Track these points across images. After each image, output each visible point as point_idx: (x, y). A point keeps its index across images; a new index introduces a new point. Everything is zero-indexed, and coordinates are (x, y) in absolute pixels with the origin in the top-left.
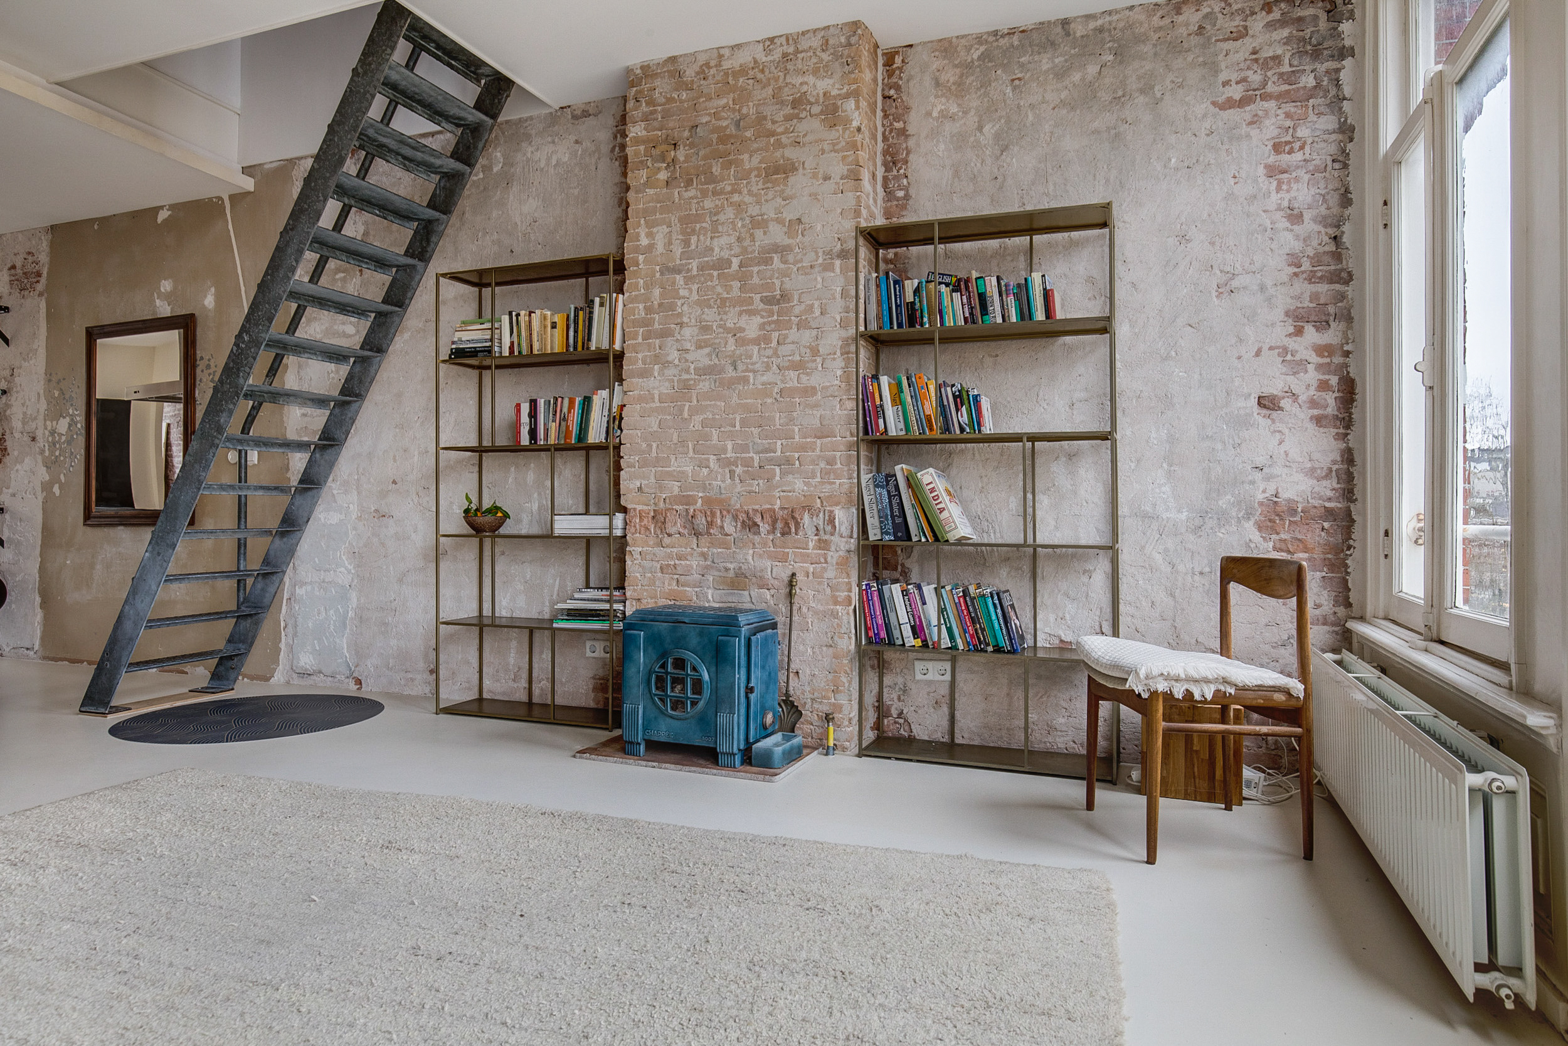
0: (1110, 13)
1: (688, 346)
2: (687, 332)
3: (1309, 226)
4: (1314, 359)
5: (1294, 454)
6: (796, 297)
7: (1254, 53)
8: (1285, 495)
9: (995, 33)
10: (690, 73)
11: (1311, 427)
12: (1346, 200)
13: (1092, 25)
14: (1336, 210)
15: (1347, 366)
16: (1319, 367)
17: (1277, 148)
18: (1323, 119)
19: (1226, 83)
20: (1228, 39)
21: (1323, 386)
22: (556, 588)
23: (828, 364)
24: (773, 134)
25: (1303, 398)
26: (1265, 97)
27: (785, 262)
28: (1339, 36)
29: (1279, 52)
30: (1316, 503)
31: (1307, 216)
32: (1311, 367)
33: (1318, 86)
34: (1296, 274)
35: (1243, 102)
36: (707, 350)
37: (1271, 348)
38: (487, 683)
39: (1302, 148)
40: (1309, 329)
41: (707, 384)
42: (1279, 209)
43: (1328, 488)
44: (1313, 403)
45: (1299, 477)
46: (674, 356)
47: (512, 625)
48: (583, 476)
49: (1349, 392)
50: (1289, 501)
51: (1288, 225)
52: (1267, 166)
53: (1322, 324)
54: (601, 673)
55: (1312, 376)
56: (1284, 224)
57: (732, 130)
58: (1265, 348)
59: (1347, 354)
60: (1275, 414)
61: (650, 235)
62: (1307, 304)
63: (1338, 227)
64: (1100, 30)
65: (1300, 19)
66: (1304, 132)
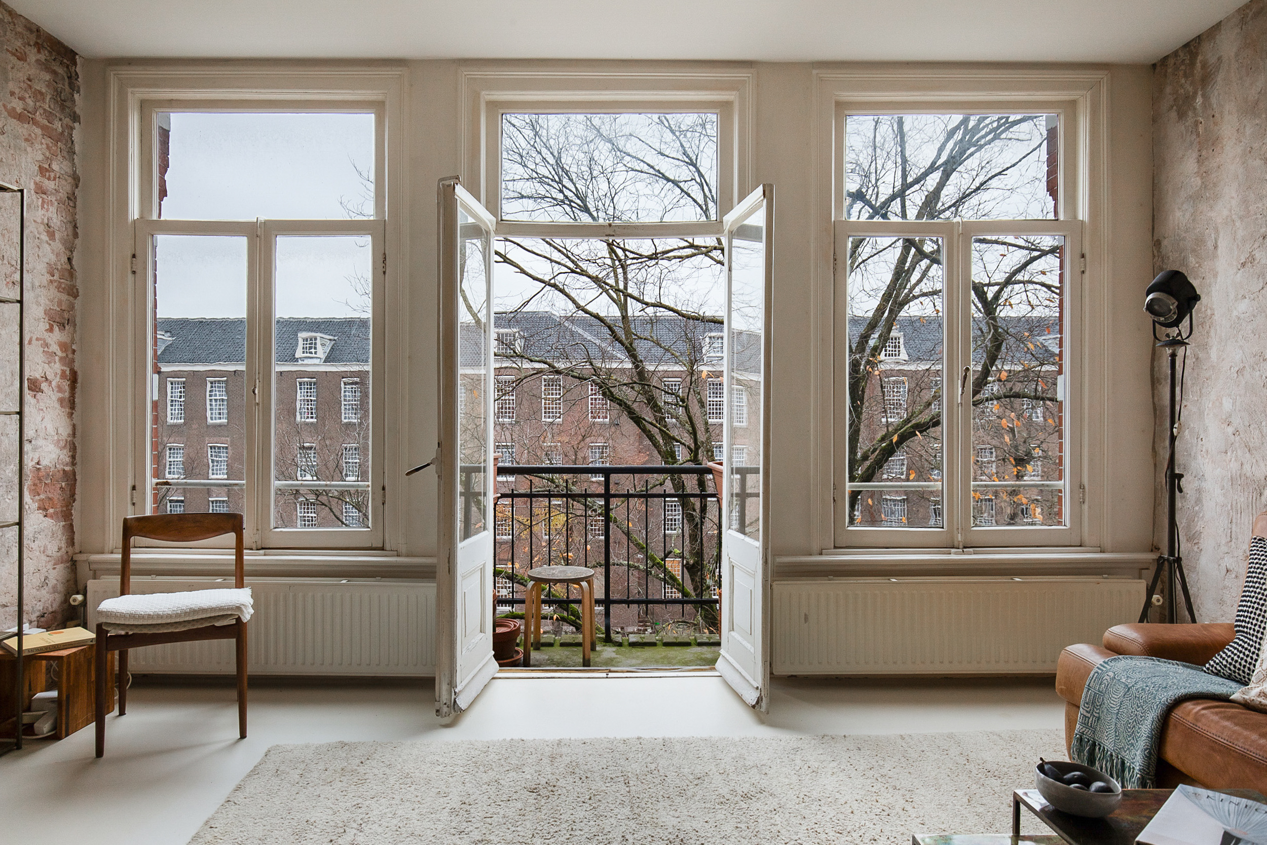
3: (58, 246)
4: (59, 353)
5: (51, 430)
7: (29, 80)
8: (44, 462)
11: (57, 405)
12: (76, 235)
14: (71, 237)
15: (73, 361)
16: (61, 359)
17: (42, 171)
18: (65, 163)
19: (12, 94)
20: (13, 54)
21: (63, 372)
25: (54, 384)
26: (35, 123)
28: (74, 101)
29: (44, 90)
30: (60, 467)
31: (57, 236)
32: (57, 358)
33: (62, 133)
34: (51, 281)
35: (20, 117)
37: (37, 339)
39: (54, 179)
40: (56, 328)
42: (42, 223)
43: (65, 456)
44: (60, 389)
45: (51, 447)
49: (73, 379)
50: (45, 467)
51: (47, 239)
52: (36, 184)
53: (62, 326)
55: (58, 367)
56: (44, 237)
58: (34, 339)
59: (74, 351)
60: (39, 395)
62: (56, 307)
63: (72, 252)
65: (54, 73)
66: (55, 166)
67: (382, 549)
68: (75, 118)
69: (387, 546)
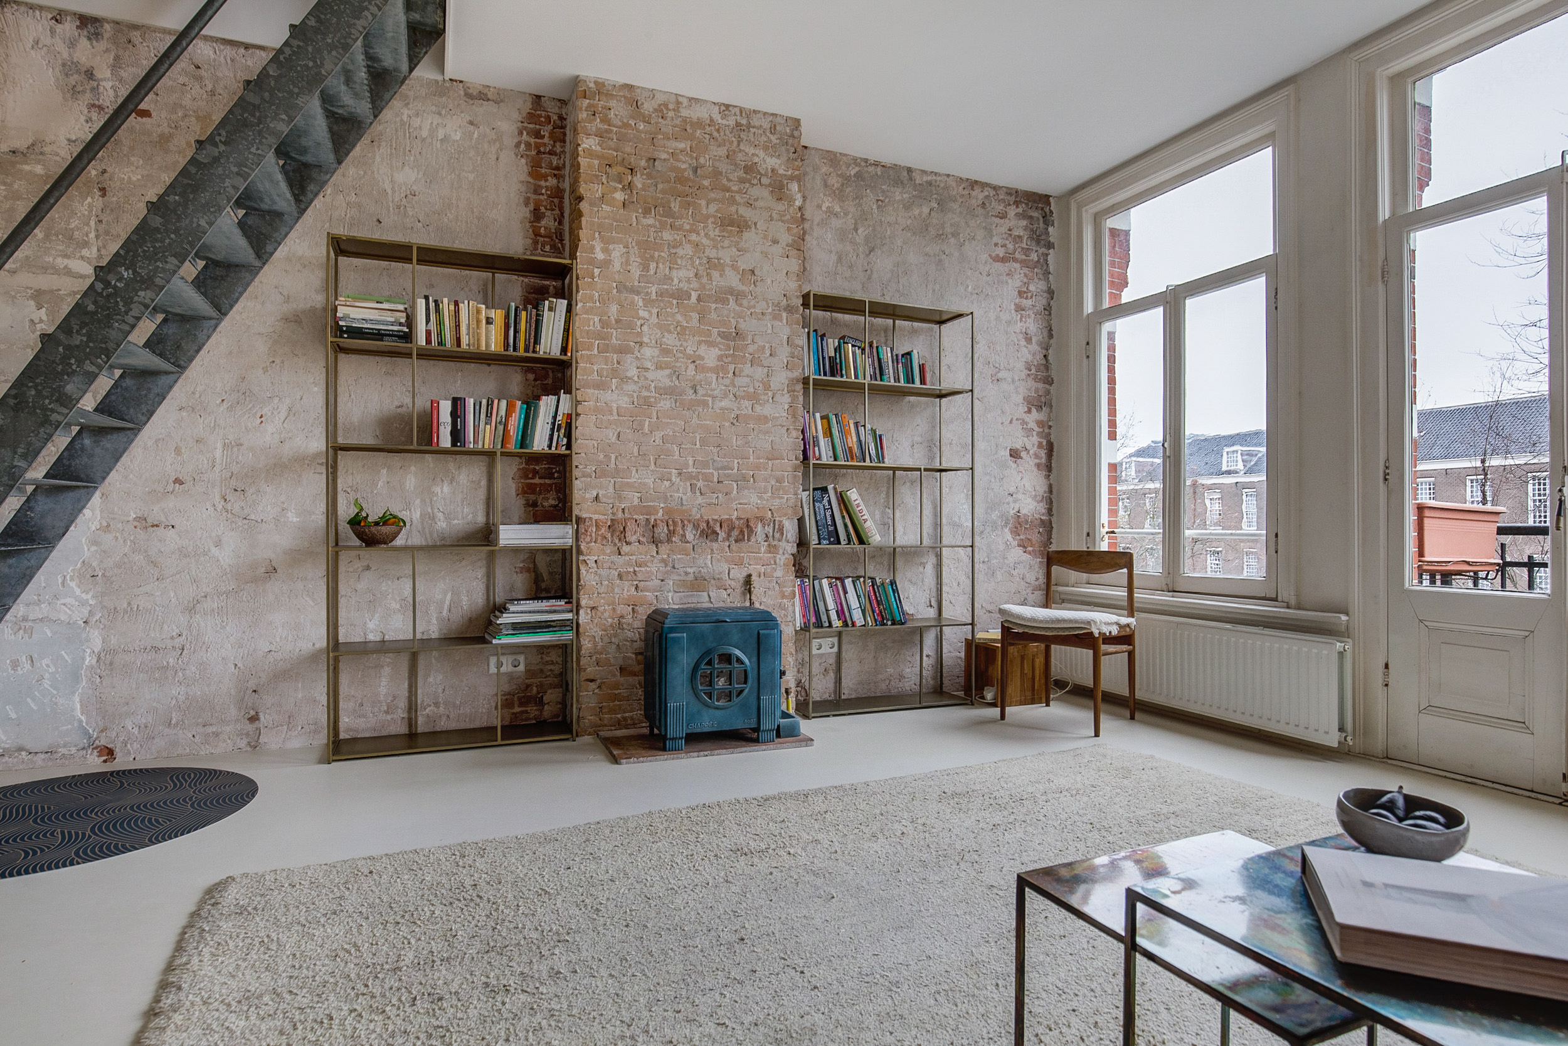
0: (936, 174)
1: (649, 365)
2: (648, 352)
3: (1035, 347)
4: (1037, 429)
5: (1028, 486)
6: (750, 337)
7: (1010, 230)
8: (1023, 511)
9: (866, 161)
10: (648, 107)
11: (1035, 469)
12: (1051, 336)
13: (926, 178)
14: (1046, 339)
15: (1049, 434)
16: (1038, 434)
17: (1020, 293)
18: (1041, 282)
19: (996, 245)
20: (997, 217)
21: (1040, 444)
22: (447, 603)
23: (778, 398)
24: (728, 190)
25: (1031, 452)
26: (1015, 260)
27: (741, 305)
28: (1048, 233)
29: (1021, 234)
30: (1037, 516)
31: (1034, 340)
32: (1035, 433)
33: (1038, 261)
34: (1029, 375)
35: (1003, 260)
36: (667, 372)
37: (1017, 419)
38: (345, 720)
39: (1031, 297)
40: (1034, 410)
41: (668, 403)
42: (1021, 333)
43: (1042, 508)
44: (1036, 456)
45: (1029, 500)
46: (633, 372)
47: (384, 647)
48: (484, 483)
49: (1050, 449)
50: (1025, 515)
51: (1025, 343)
52: (1015, 304)
53: (1039, 408)
54: (507, 688)
55: (1035, 439)
56: (1023, 343)
57: (689, 174)
58: (1015, 419)
59: (1050, 427)
60: (1019, 461)
61: (605, 250)
62: (1033, 394)
63: (1047, 350)
64: (930, 183)
65: (1031, 217)
66: (1032, 288)
67: (1275, 600)
68: (1050, 246)
69: (1280, 598)
